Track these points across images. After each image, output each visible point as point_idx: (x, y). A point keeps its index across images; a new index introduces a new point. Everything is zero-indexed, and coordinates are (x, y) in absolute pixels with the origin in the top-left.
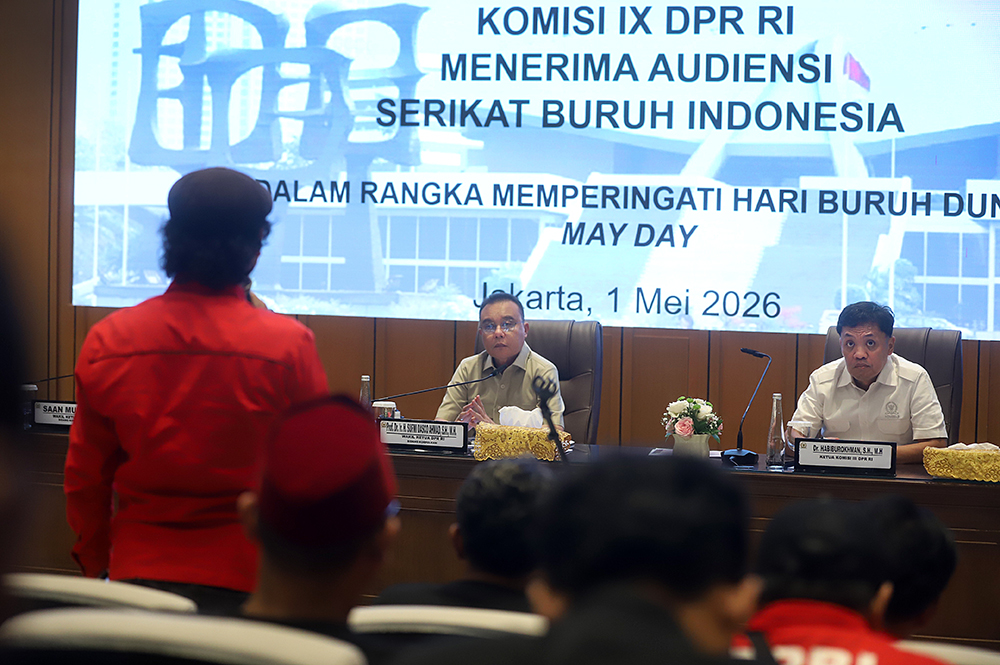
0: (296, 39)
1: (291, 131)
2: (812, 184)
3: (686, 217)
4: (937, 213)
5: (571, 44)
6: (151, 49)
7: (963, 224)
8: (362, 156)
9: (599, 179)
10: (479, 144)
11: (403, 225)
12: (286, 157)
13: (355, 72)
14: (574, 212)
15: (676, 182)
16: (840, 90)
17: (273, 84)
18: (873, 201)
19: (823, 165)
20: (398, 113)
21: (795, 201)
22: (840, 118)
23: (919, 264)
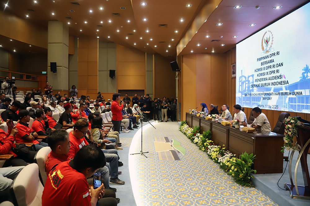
0: (247, 79)
1: (247, 88)
2: (281, 92)
3: (271, 96)
4: (292, 95)
5: (263, 77)
6: (240, 81)
7: (294, 96)
8: (251, 91)
9: (265, 92)
10: (257, 89)
11: (253, 98)
12: (246, 91)
13: (250, 81)
14: (263, 96)
15: (270, 92)
16: (283, 79)
17: (246, 84)
18: (286, 93)
19: (282, 89)
20: (253, 86)
21: (279, 94)
22: (283, 83)
23: (290, 102)
